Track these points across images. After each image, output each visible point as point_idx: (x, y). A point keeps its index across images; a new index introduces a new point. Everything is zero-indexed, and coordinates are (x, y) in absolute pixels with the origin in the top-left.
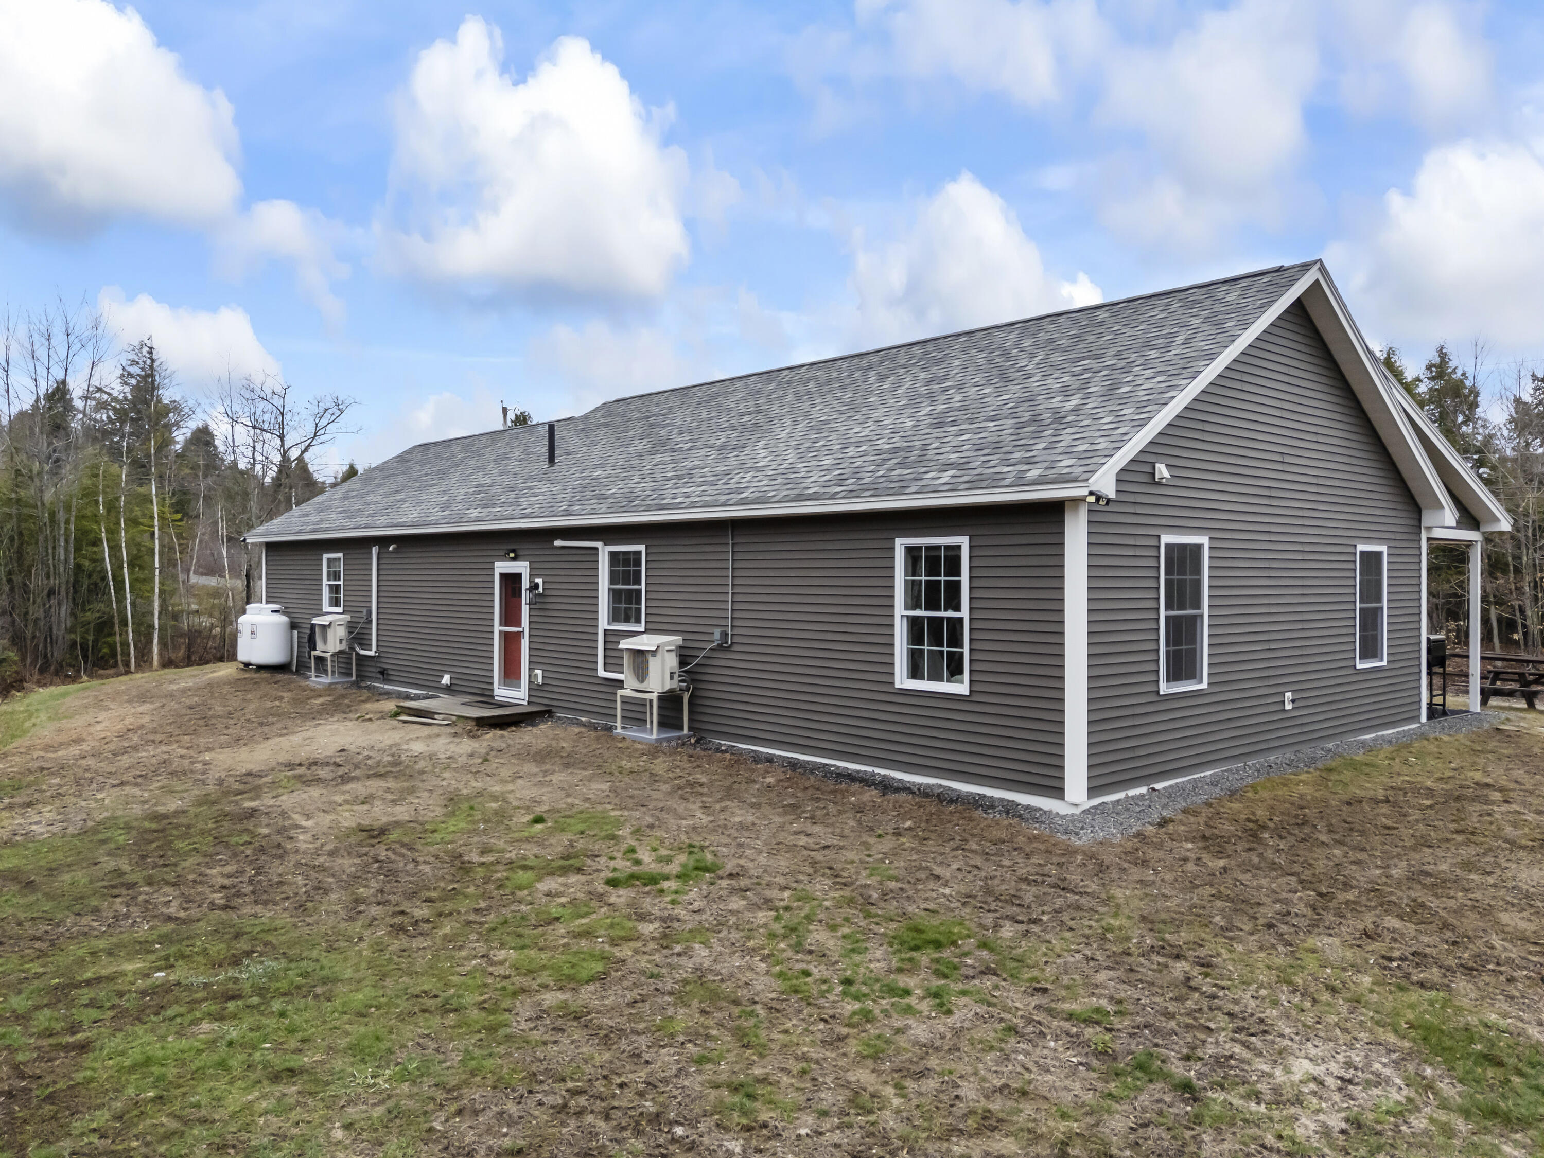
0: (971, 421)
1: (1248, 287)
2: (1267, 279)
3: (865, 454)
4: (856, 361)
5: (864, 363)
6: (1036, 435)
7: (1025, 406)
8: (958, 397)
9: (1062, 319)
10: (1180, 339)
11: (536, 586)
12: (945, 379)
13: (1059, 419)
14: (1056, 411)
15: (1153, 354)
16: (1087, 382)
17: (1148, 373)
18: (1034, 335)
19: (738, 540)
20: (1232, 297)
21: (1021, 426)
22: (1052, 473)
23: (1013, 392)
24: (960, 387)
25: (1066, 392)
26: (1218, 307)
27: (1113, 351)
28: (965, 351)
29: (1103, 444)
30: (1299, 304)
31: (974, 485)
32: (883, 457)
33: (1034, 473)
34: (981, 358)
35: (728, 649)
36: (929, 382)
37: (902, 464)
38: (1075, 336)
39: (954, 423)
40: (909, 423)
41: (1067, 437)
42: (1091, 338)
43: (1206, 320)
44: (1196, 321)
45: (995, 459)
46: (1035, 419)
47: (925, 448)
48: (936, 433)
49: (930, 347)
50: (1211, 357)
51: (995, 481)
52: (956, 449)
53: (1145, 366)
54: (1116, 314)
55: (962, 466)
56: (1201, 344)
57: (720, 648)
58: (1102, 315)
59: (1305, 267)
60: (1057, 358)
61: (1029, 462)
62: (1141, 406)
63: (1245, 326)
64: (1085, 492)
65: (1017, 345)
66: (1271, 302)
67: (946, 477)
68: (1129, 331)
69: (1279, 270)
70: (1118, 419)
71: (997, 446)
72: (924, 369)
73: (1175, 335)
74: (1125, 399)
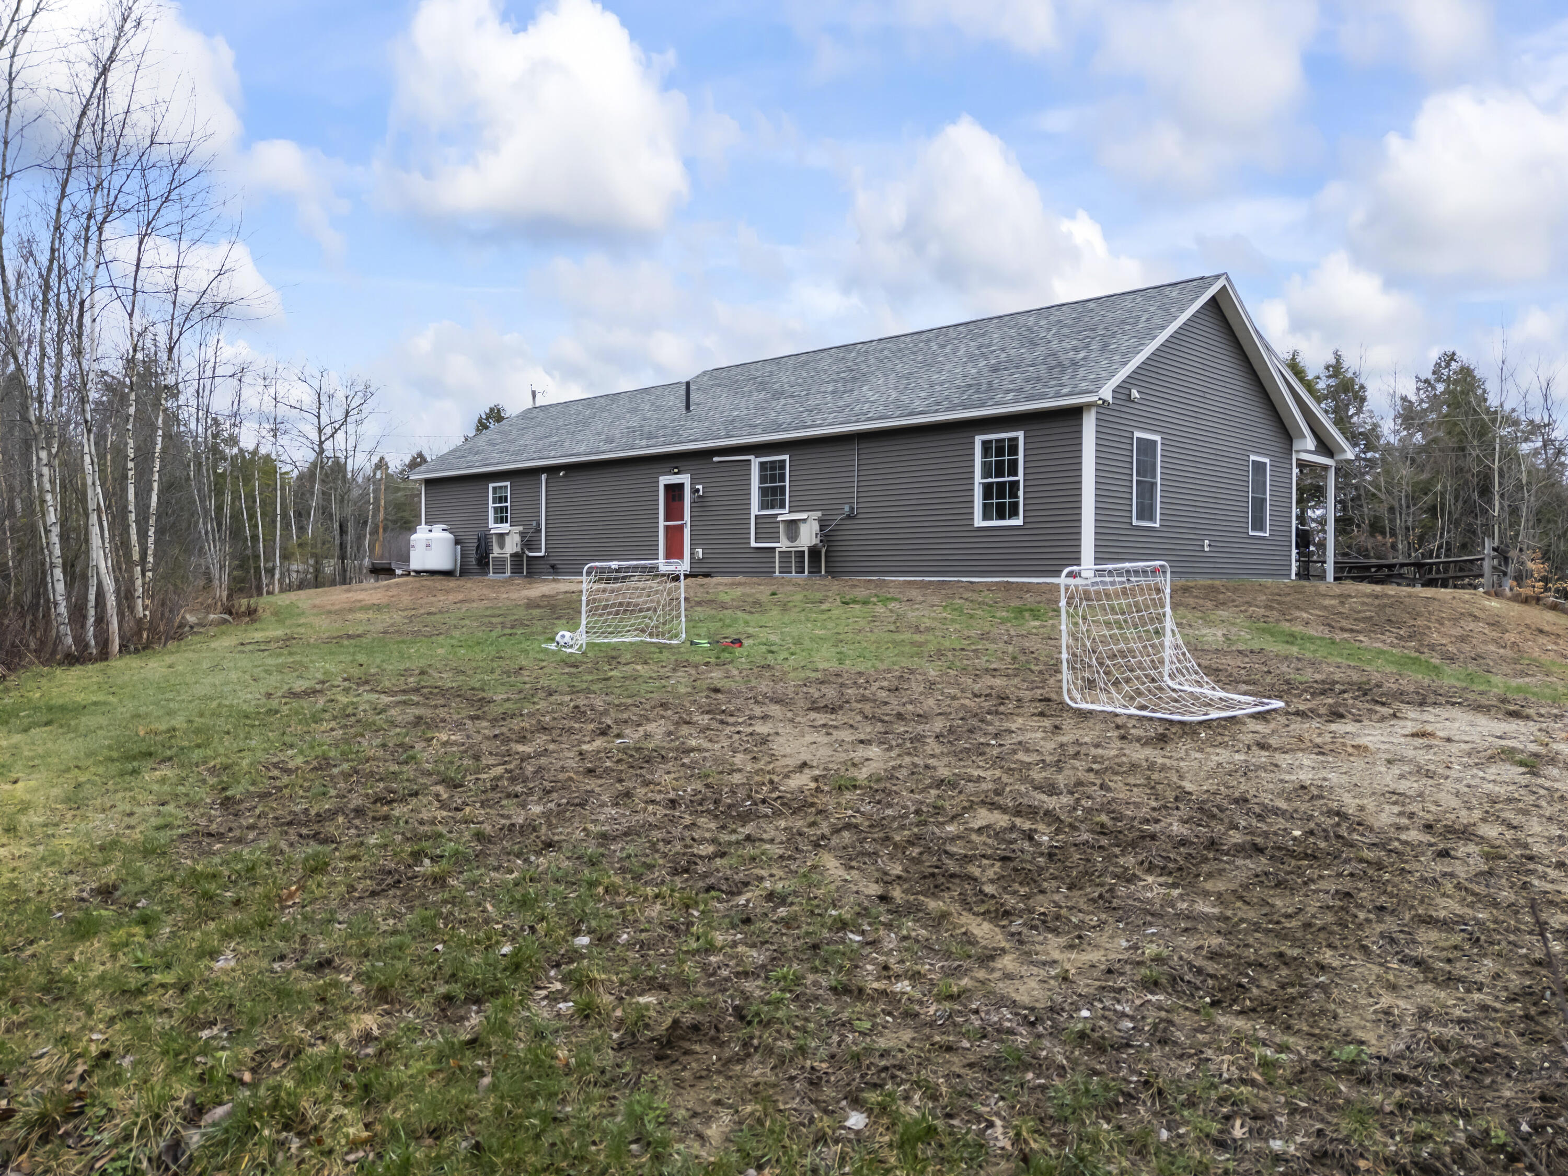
0: (1017, 367)
1: (1184, 288)
2: (1195, 283)
3: (948, 388)
4: (915, 337)
5: (924, 337)
6: (1063, 372)
7: (1051, 358)
8: (1003, 355)
9: (1064, 308)
10: (1144, 319)
11: (698, 490)
12: (990, 345)
13: (1074, 363)
14: (1072, 360)
15: (1128, 327)
16: (1088, 345)
17: (1126, 337)
18: (1047, 318)
19: (862, 446)
20: (1174, 294)
21: (1052, 368)
22: (1077, 390)
23: (1041, 351)
24: (1003, 350)
25: (1076, 349)
26: (1166, 300)
27: (1102, 326)
28: (1000, 328)
29: (1104, 374)
30: (1213, 299)
31: (1029, 399)
32: (962, 390)
33: (1065, 390)
34: (1013, 332)
35: (854, 518)
36: (979, 347)
37: (977, 392)
38: (1075, 318)
39: (1005, 369)
40: (974, 371)
41: (1082, 372)
42: (1087, 319)
43: (1159, 308)
44: (1152, 309)
45: (1039, 386)
46: (1060, 364)
47: (990, 383)
48: (995, 375)
49: (971, 327)
50: (1163, 328)
51: (1043, 396)
52: (1012, 382)
53: (1124, 334)
54: (1101, 305)
55: (1020, 390)
56: (1157, 321)
57: (849, 517)
58: (1091, 305)
59: (1218, 277)
60: (1066, 331)
61: (1062, 385)
62: (1124, 355)
63: (1182, 311)
64: (1096, 398)
65: (1036, 324)
66: (1197, 298)
67: (1010, 396)
68: (1110, 315)
69: (1202, 278)
70: (1111, 362)
71: (1039, 379)
72: (972, 340)
73: (1140, 316)
74: (1114, 352)
